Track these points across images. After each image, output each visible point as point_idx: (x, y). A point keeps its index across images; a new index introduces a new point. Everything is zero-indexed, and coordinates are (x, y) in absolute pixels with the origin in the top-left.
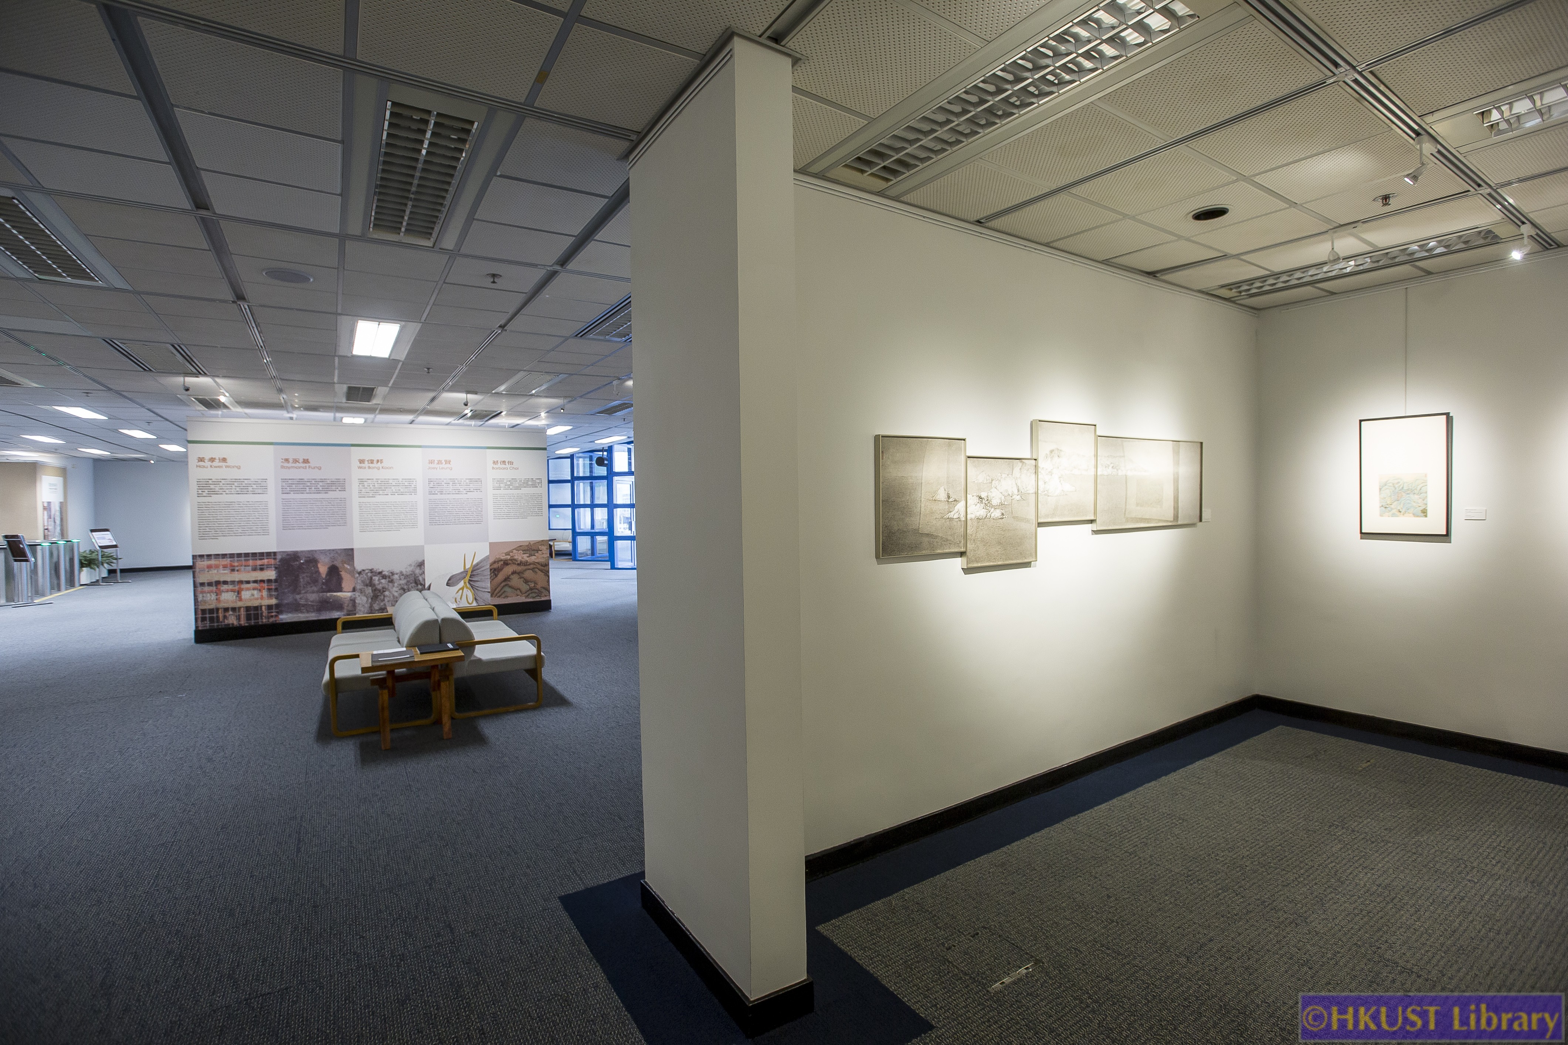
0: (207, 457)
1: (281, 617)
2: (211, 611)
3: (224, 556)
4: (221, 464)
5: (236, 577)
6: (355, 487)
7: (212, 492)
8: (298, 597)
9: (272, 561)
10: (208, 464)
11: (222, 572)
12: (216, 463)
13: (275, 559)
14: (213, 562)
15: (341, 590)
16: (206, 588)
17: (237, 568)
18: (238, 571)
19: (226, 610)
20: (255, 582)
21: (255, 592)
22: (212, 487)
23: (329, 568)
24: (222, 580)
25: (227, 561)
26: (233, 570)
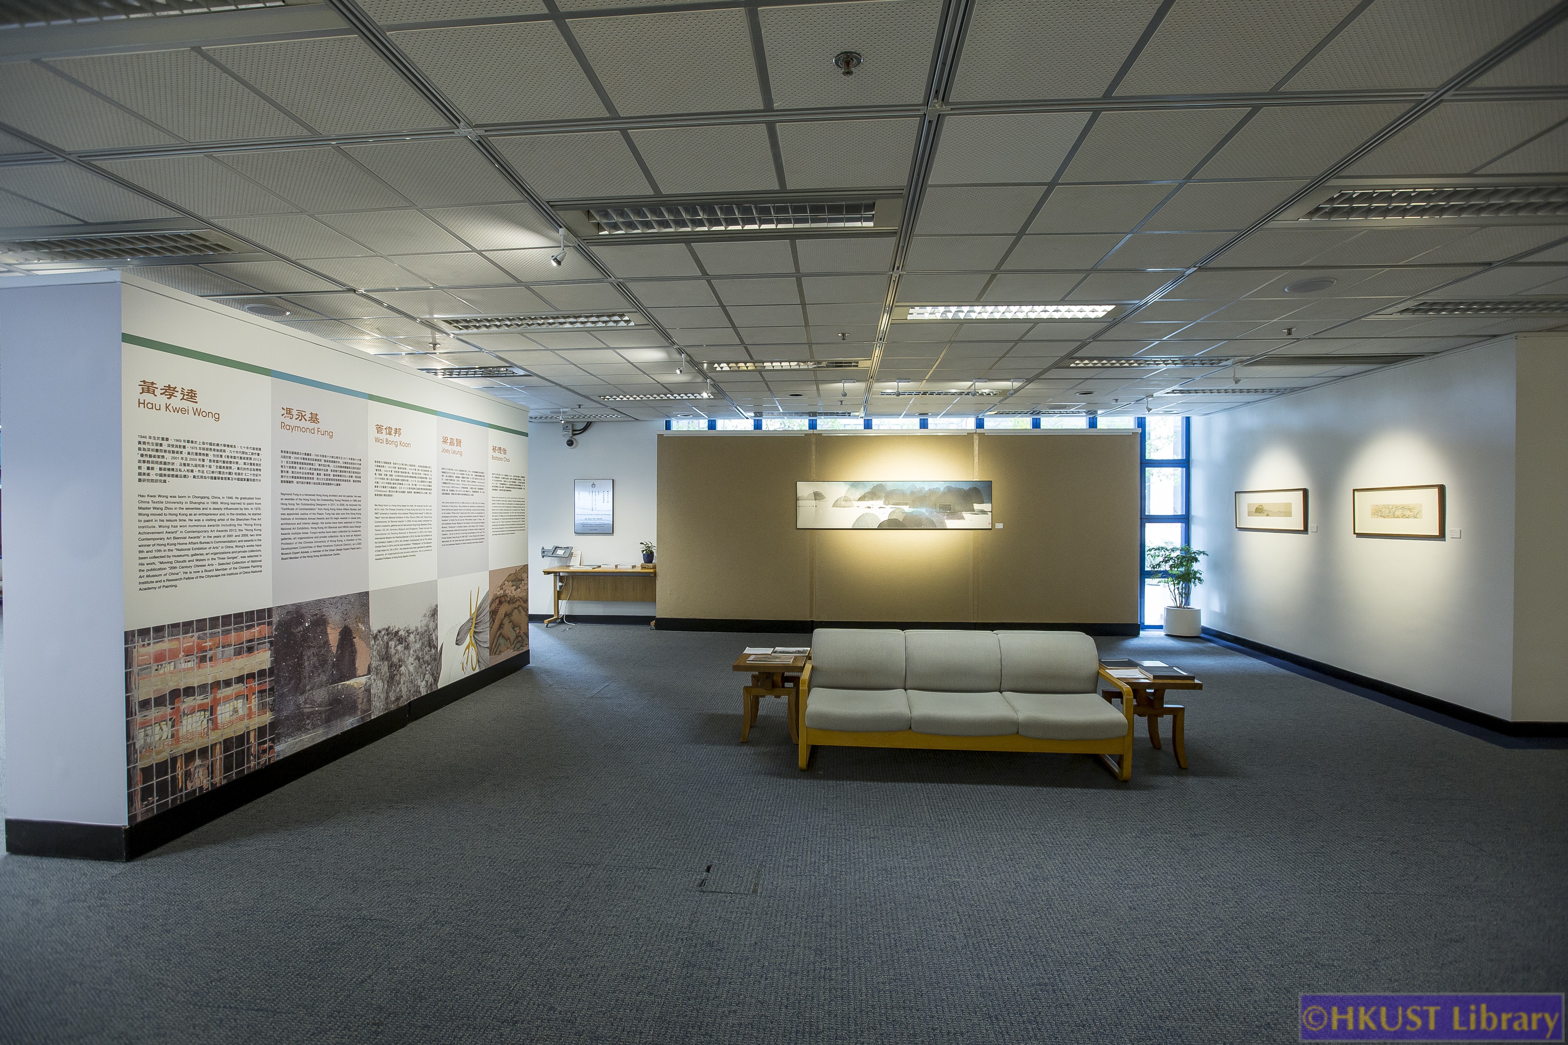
0: (160, 384)
1: (278, 748)
2: (162, 768)
3: (187, 626)
4: (186, 404)
5: (210, 673)
6: (370, 476)
7: (168, 473)
8: (301, 699)
9: (266, 630)
10: (161, 400)
11: (184, 666)
12: (176, 402)
13: (270, 624)
14: (166, 645)
15: (353, 675)
16: (154, 713)
17: (209, 654)
18: (211, 659)
19: (190, 757)
20: (240, 680)
21: (239, 703)
22: (168, 457)
23: (341, 633)
24: (182, 686)
25: (191, 640)
26: (203, 659)
